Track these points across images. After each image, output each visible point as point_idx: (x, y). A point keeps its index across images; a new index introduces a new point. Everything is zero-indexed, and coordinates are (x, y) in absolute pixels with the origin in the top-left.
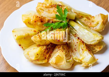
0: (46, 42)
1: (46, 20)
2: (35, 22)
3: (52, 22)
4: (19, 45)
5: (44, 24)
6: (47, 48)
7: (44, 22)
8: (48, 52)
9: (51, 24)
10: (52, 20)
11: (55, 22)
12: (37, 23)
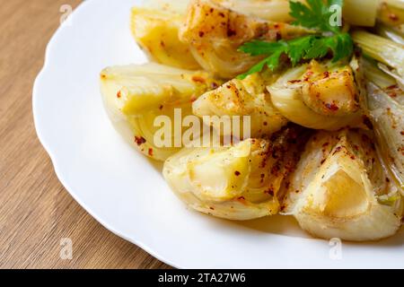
0: (265, 119)
1: (249, 26)
2: (201, 34)
3: (279, 37)
4: (136, 138)
5: (242, 44)
6: (271, 149)
7: (242, 37)
8: (279, 169)
9: (273, 45)
10: (276, 26)
11: (291, 36)
12: (211, 42)
